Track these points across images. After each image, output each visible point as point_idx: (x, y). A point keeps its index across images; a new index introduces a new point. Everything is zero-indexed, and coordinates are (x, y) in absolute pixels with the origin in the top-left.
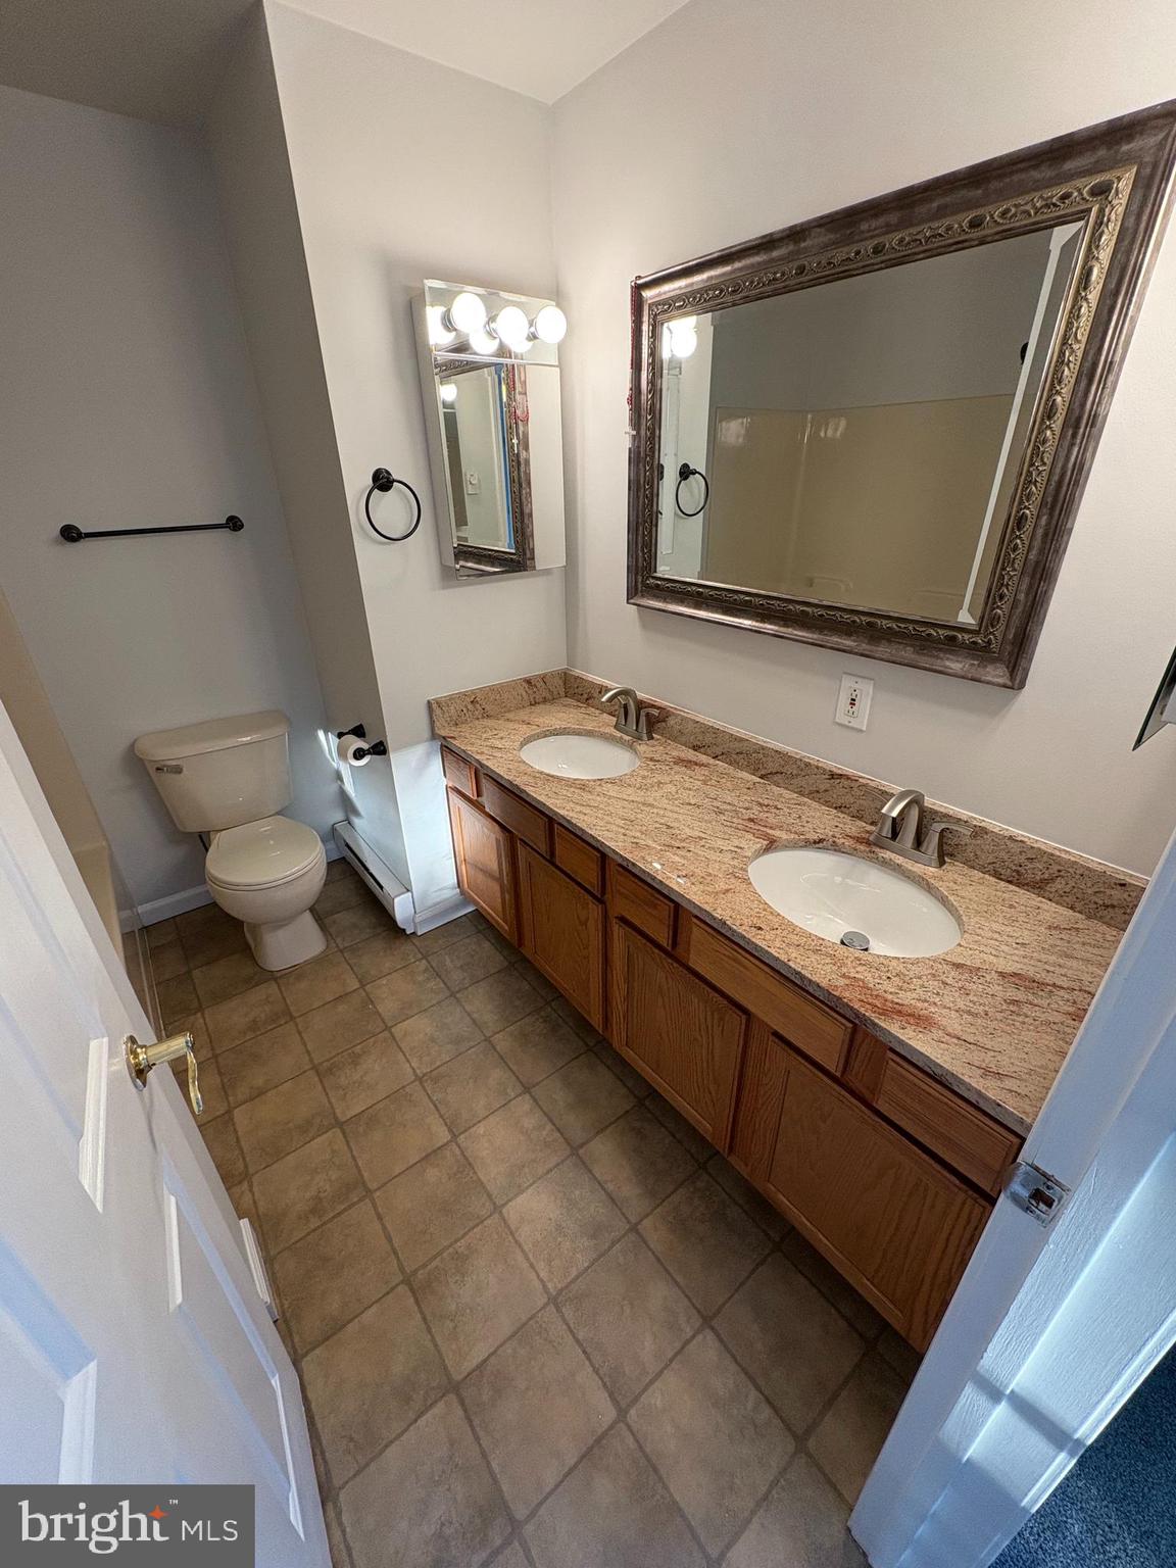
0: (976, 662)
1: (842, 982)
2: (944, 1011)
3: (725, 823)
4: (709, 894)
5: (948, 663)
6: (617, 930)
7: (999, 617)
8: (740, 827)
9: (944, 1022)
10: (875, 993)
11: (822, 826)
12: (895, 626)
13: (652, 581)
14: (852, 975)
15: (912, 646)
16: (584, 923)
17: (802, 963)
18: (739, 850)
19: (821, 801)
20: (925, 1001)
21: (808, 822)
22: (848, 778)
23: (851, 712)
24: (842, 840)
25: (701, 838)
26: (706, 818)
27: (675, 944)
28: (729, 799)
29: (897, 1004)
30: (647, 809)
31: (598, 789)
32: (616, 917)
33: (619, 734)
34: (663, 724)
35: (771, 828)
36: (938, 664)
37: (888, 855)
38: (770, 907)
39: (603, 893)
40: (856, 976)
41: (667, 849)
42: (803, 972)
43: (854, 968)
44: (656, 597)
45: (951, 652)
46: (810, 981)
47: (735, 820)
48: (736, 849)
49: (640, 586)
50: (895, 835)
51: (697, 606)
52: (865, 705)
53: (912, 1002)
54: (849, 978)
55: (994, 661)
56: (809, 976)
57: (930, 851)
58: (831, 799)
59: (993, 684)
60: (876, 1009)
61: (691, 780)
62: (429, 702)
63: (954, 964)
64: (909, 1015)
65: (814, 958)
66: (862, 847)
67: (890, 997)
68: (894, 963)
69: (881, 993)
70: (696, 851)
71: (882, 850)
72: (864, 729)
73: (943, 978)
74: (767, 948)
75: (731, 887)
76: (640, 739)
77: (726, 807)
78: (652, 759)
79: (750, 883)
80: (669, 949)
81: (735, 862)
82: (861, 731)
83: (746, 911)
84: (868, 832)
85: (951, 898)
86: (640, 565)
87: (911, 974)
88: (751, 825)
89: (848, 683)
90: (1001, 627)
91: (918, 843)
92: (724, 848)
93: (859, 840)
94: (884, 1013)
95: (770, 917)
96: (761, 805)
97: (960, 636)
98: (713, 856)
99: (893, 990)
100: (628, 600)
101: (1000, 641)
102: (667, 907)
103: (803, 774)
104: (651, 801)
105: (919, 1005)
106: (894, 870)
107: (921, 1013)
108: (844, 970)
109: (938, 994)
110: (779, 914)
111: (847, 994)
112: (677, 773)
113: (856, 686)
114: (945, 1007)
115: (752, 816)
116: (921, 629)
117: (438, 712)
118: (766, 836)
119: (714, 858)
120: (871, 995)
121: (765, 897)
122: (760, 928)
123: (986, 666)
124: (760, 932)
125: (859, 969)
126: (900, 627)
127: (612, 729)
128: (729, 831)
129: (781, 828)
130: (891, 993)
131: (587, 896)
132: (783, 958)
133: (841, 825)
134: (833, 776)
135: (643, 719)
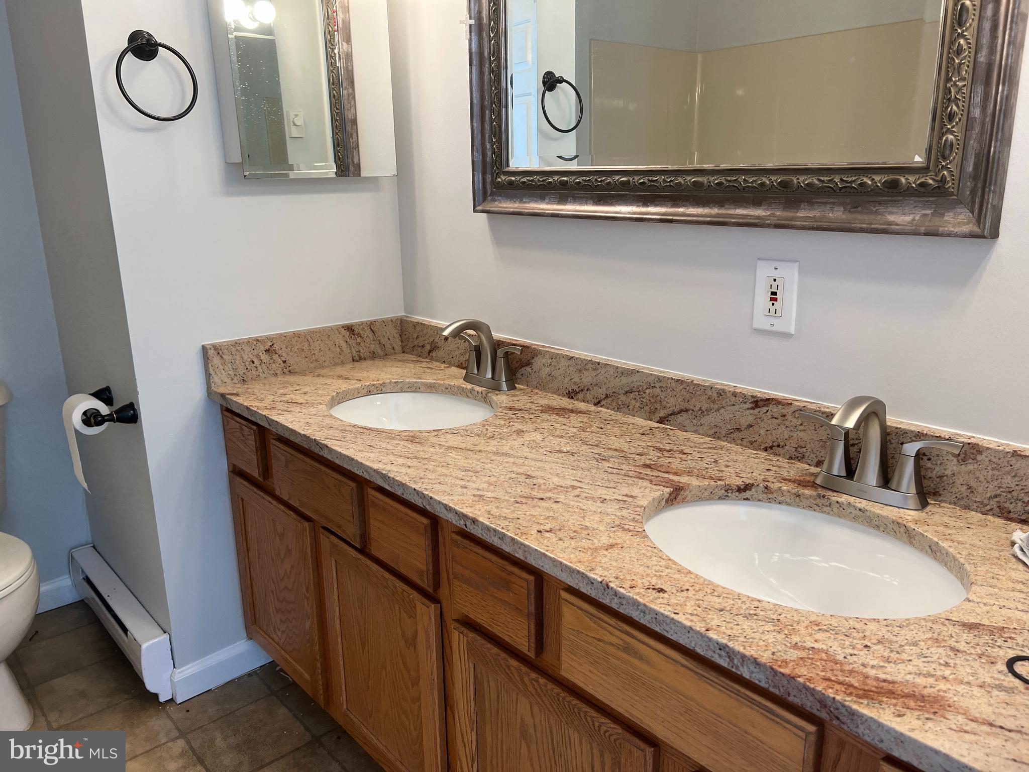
0: (928, 212)
1: (794, 654)
2: (961, 688)
3: (610, 470)
4: (584, 550)
5: (891, 218)
6: (459, 640)
7: (952, 145)
8: (631, 473)
9: (964, 703)
10: (847, 668)
11: (748, 470)
12: (817, 182)
13: (503, 178)
14: (809, 644)
15: (841, 204)
16: (412, 643)
17: (729, 632)
18: (630, 499)
19: (744, 443)
20: (929, 675)
21: (727, 466)
22: (778, 402)
23: (773, 311)
24: (777, 485)
25: (574, 487)
26: (583, 465)
27: (540, 645)
28: (616, 445)
29: (885, 681)
30: (501, 459)
31: (433, 440)
32: (457, 621)
33: (469, 386)
34: (528, 369)
35: (676, 474)
36: (877, 221)
37: (844, 499)
38: (675, 563)
39: (437, 585)
40: (816, 645)
41: (524, 500)
42: (731, 644)
43: (811, 635)
44: (511, 198)
45: (894, 203)
46: (743, 657)
47: (623, 467)
48: (625, 498)
49: (489, 187)
50: (850, 472)
51: (563, 200)
52: (790, 299)
53: (909, 677)
54: (804, 648)
55: (952, 207)
56: (741, 649)
57: (904, 488)
58: (757, 437)
59: (956, 235)
60: (851, 690)
61: (564, 427)
62: (203, 347)
63: (964, 625)
64: (907, 696)
65: (746, 624)
66: (807, 492)
67: (872, 672)
68: (872, 626)
69: (857, 667)
70: (567, 501)
71: (835, 494)
72: (793, 333)
73: (952, 642)
74: (673, 616)
75: (619, 541)
76: (497, 388)
77: (610, 453)
78: (510, 409)
79: (647, 536)
80: (532, 654)
81: (625, 513)
82: (788, 335)
83: (641, 570)
84: (812, 474)
85: (944, 545)
86: (488, 159)
87: (901, 640)
88: (648, 472)
89: (764, 273)
90: (956, 156)
91: (886, 479)
92: (608, 497)
93: (801, 483)
94: (866, 694)
95: (677, 576)
96: (660, 450)
97: (903, 180)
98: (590, 505)
99: (875, 663)
100: (474, 207)
101: (956, 178)
102: (525, 585)
103: (716, 407)
104: (506, 449)
105: (920, 681)
106: (855, 519)
107: (926, 692)
108: (795, 639)
109: (947, 664)
110: (690, 572)
111: (803, 671)
112: (543, 421)
113: (775, 274)
114: (961, 682)
115: (648, 462)
116: (850, 179)
117: (216, 361)
118: (668, 483)
119: (593, 509)
120: (842, 671)
121: (669, 552)
122: (661, 590)
123: (943, 215)
124: (661, 595)
125: (819, 636)
126: (823, 181)
127: (462, 381)
128: (615, 478)
129: (690, 473)
130: (873, 667)
131: (414, 595)
132: (699, 627)
133: (774, 469)
134: (758, 403)
135: (501, 362)
